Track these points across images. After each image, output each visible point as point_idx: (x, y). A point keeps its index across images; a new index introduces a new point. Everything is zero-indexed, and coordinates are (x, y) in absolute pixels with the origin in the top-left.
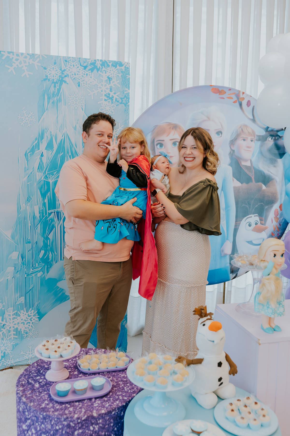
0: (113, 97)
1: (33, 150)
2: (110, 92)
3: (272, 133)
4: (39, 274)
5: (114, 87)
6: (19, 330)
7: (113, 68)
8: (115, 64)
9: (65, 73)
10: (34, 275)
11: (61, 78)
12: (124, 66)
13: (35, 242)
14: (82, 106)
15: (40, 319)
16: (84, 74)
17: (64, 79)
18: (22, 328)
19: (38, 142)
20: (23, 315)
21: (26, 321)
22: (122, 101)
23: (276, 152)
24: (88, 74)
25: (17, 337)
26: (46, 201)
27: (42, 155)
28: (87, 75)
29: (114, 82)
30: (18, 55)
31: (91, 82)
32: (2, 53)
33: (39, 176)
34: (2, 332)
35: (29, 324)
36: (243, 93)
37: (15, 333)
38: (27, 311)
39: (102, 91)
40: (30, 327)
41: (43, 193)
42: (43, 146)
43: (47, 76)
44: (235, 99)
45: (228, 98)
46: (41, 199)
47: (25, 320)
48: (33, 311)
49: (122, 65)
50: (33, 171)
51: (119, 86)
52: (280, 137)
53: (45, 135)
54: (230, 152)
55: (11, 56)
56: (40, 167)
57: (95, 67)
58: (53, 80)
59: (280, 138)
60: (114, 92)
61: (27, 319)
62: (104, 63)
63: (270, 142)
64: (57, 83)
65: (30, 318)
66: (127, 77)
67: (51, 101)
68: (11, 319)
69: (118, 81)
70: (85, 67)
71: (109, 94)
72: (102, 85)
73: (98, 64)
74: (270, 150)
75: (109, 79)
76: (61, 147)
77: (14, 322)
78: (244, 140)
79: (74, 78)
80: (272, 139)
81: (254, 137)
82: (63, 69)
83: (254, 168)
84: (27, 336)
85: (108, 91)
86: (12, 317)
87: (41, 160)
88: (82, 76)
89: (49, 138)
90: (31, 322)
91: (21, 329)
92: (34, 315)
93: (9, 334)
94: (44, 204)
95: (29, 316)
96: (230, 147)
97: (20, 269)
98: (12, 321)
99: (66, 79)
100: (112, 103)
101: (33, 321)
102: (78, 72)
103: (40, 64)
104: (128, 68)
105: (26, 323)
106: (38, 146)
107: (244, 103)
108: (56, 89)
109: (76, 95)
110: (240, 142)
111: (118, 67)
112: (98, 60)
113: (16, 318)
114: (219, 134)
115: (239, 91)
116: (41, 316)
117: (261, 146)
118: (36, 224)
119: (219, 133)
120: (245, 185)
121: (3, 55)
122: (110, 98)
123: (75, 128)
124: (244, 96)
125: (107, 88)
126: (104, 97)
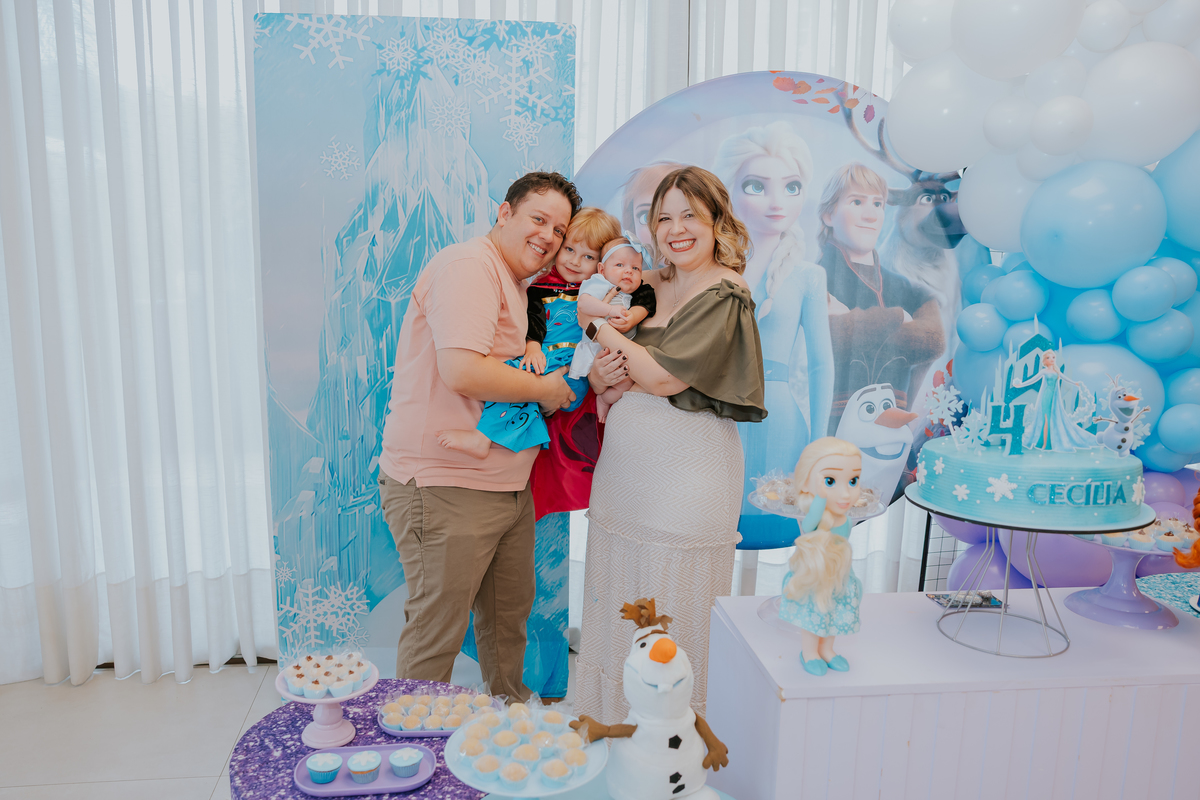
0: (535, 105)
1: (353, 232)
2: (528, 95)
3: (929, 185)
4: (369, 509)
5: (537, 81)
6: (327, 628)
7: (536, 39)
8: (541, 29)
10: (357, 510)
11: (415, 68)
12: (562, 33)
13: (359, 436)
14: (463, 128)
15: (371, 606)
16: (469, 56)
17: (422, 69)
18: (332, 623)
19: (365, 214)
20: (336, 596)
21: (341, 609)
22: (557, 114)
23: (940, 231)
24: (478, 55)
25: (322, 642)
26: (383, 345)
27: (373, 243)
28: (475, 56)
29: (537, 71)
30: (320, 20)
31: (484, 74)
32: (287, 17)
33: (367, 289)
34: (292, 629)
35: (347, 616)
36: (856, 88)
37: (318, 633)
38: (344, 589)
39: (509, 93)
40: (350, 624)
41: (375, 326)
42: (376, 221)
43: (384, 64)
44: (834, 102)
45: (817, 100)
46: (371, 341)
47: (339, 607)
48: (356, 588)
49: (558, 32)
50: (354, 278)
51: (551, 80)
52: (952, 195)
53: (381, 197)
54: (822, 233)
55: (306, 22)
56: (370, 270)
57: (495, 38)
58: (399, 71)
59: (950, 197)
60: (537, 93)
61: (343, 606)
62: (515, 29)
63: (925, 207)
64: (406, 77)
65: (350, 603)
66: (568, 58)
67: (394, 119)
68: (311, 604)
69: (548, 69)
70: (471, 40)
71: (527, 100)
72: (510, 79)
73: (501, 31)
74: (922, 228)
75: (527, 64)
76: (416, 224)
77: (315, 610)
78: (858, 202)
79: (446, 66)
80: (929, 200)
81: (884, 194)
82: (420, 47)
83: (882, 270)
84: (343, 642)
85: (524, 92)
86: (311, 599)
87: (371, 254)
88: (464, 60)
89: (389, 202)
90: (353, 613)
91: (330, 627)
92: (359, 599)
93: (307, 635)
94: (378, 352)
95: (348, 600)
96: (822, 219)
97: (326, 496)
98: (311, 607)
99: (428, 69)
100: (534, 119)
101: (357, 611)
102: (455, 51)
103: (368, 39)
104: (570, 37)
105: (341, 613)
106: (364, 222)
107: (858, 113)
108: (405, 92)
109: (450, 104)
110: (846, 207)
111: (547, 36)
112: (501, 22)
113: (321, 602)
114: (793, 189)
115: (845, 84)
116: (373, 600)
117: (901, 217)
118: (361, 397)
119: (793, 185)
120: (858, 312)
121: (288, 23)
122: (528, 109)
123: (447, 180)
124: (857, 95)
125: (522, 87)
126: (514, 107)
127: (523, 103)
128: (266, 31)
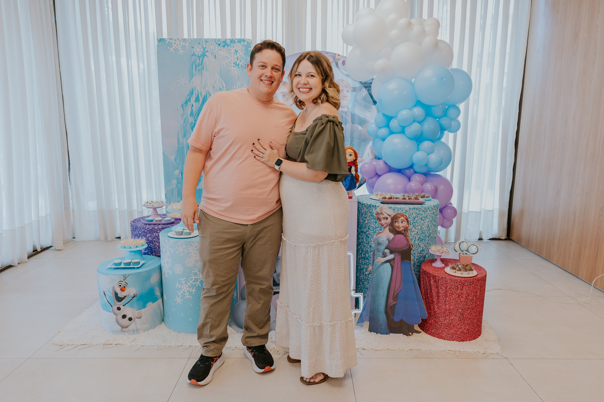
0: (239, 64)
1: (186, 103)
3: (365, 85)
5: (239, 57)
8: (240, 41)
9: (206, 50)
11: (203, 54)
14: (218, 71)
17: (205, 54)
19: (190, 97)
27: (192, 106)
28: (220, 50)
30: (175, 40)
31: (223, 55)
32: (166, 39)
33: (191, 120)
36: (339, 55)
39: (231, 60)
42: (193, 99)
43: (194, 53)
49: (245, 41)
50: (187, 116)
53: (194, 92)
55: (171, 41)
56: (192, 114)
57: (226, 44)
58: (198, 54)
62: (232, 41)
63: (364, 92)
64: (200, 56)
67: (197, 69)
70: (219, 45)
71: (236, 62)
73: (228, 42)
74: (364, 99)
75: (236, 51)
79: (212, 53)
80: (366, 89)
81: (350, 88)
82: (204, 47)
83: (350, 112)
85: (235, 60)
87: (192, 109)
88: (217, 51)
89: (197, 94)
99: (207, 54)
100: (238, 68)
102: (215, 48)
103: (189, 45)
104: (249, 43)
106: (189, 99)
107: (340, 63)
108: (200, 61)
109: (214, 64)
112: (228, 39)
115: (335, 54)
117: (356, 95)
121: (166, 41)
122: (237, 65)
123: (214, 87)
124: (339, 57)
125: (235, 58)
126: (233, 65)
127: (235, 63)
128: (160, 44)
